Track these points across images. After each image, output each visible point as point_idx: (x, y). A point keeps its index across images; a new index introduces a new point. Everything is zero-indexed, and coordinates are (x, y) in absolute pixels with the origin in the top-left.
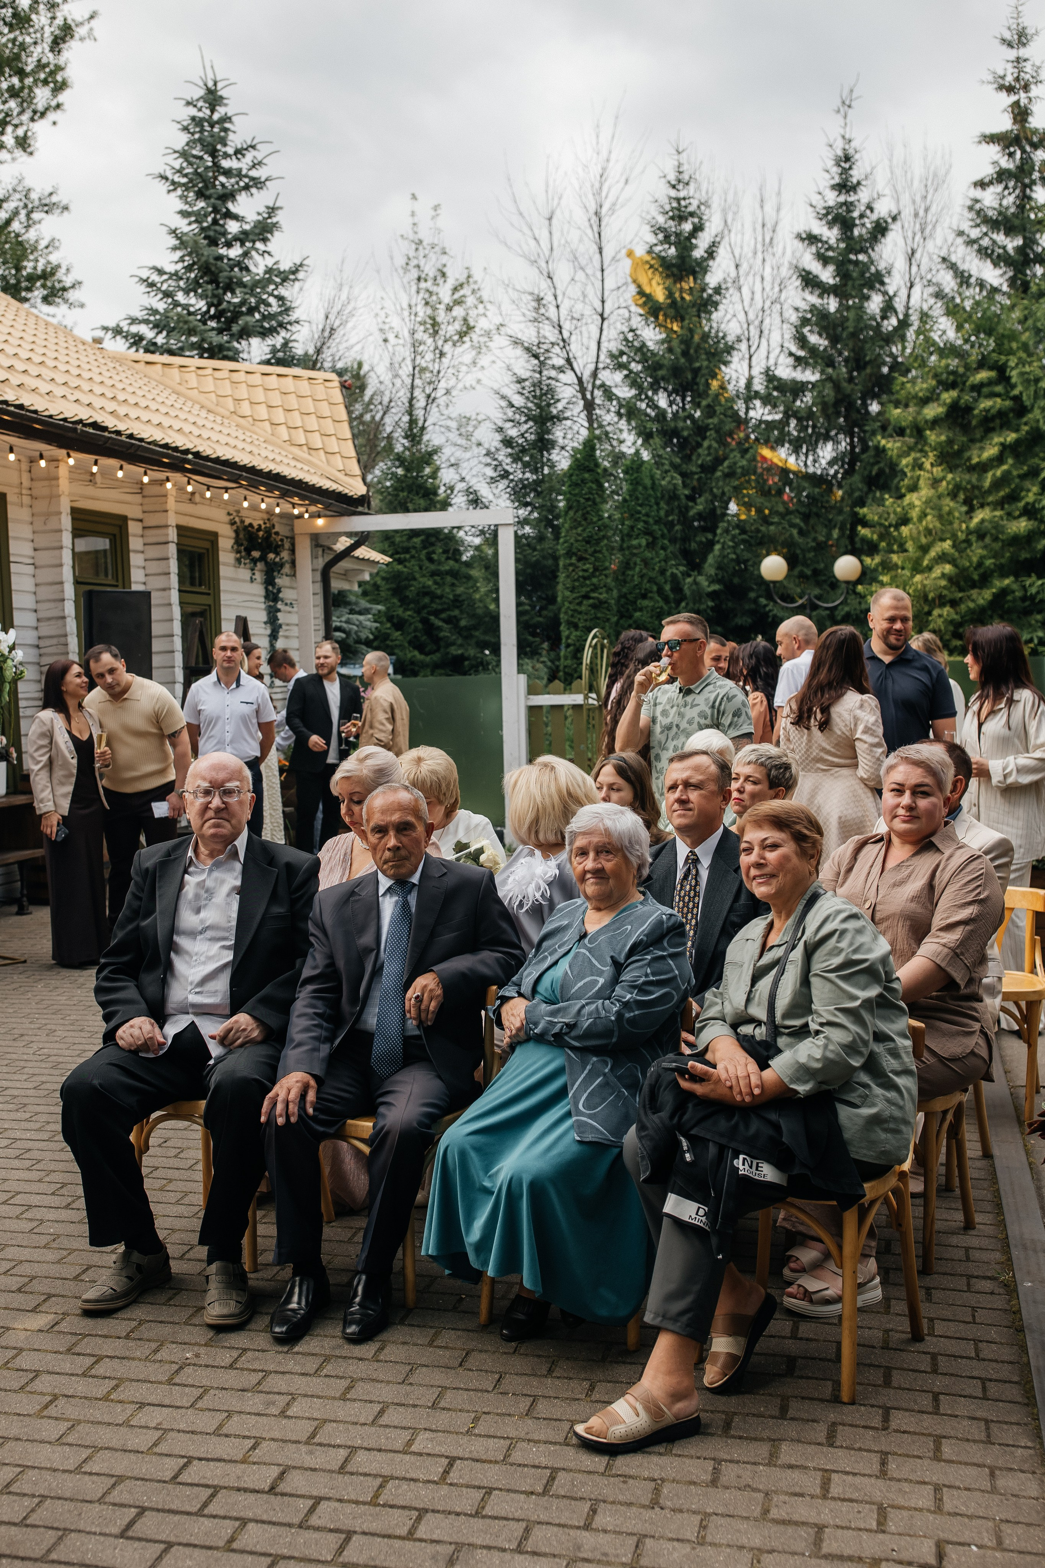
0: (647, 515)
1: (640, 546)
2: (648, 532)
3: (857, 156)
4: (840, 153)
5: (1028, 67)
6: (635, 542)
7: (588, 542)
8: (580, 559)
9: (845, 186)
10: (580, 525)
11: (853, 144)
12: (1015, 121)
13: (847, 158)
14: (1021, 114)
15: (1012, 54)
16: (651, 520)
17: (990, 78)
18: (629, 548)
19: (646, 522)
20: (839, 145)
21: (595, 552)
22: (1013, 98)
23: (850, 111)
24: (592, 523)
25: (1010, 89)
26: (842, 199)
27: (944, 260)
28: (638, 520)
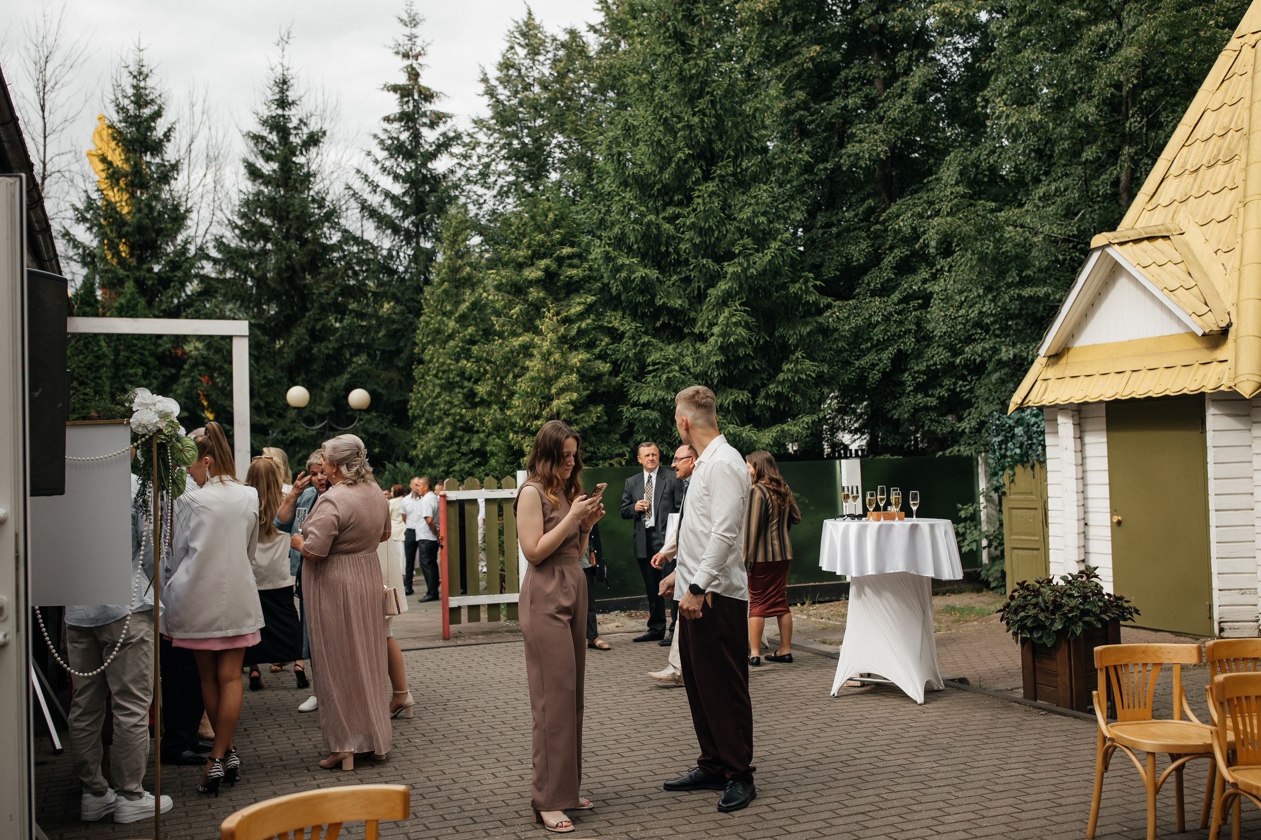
0: (143, 348)
1: (136, 374)
2: (144, 363)
3: (292, 82)
4: (280, 76)
5: (419, 42)
6: (131, 371)
7: (89, 369)
8: (81, 383)
9: (283, 103)
10: (81, 352)
11: (290, 72)
12: (410, 79)
13: (284, 82)
14: (414, 75)
15: (408, 31)
16: (146, 353)
17: (392, 44)
18: (124, 376)
19: (142, 354)
20: (279, 71)
21: (96, 378)
22: (409, 62)
23: (287, 47)
24: (93, 351)
25: (406, 56)
26: (280, 112)
27: (358, 171)
28: (133, 352)
